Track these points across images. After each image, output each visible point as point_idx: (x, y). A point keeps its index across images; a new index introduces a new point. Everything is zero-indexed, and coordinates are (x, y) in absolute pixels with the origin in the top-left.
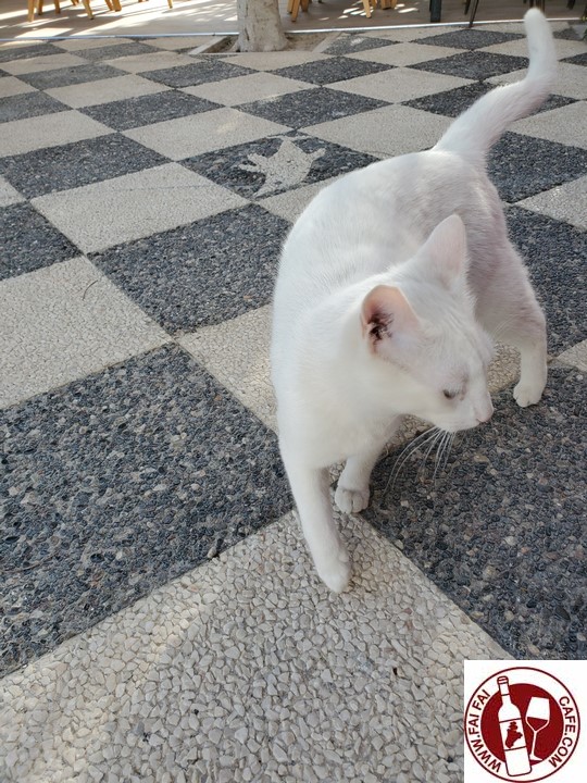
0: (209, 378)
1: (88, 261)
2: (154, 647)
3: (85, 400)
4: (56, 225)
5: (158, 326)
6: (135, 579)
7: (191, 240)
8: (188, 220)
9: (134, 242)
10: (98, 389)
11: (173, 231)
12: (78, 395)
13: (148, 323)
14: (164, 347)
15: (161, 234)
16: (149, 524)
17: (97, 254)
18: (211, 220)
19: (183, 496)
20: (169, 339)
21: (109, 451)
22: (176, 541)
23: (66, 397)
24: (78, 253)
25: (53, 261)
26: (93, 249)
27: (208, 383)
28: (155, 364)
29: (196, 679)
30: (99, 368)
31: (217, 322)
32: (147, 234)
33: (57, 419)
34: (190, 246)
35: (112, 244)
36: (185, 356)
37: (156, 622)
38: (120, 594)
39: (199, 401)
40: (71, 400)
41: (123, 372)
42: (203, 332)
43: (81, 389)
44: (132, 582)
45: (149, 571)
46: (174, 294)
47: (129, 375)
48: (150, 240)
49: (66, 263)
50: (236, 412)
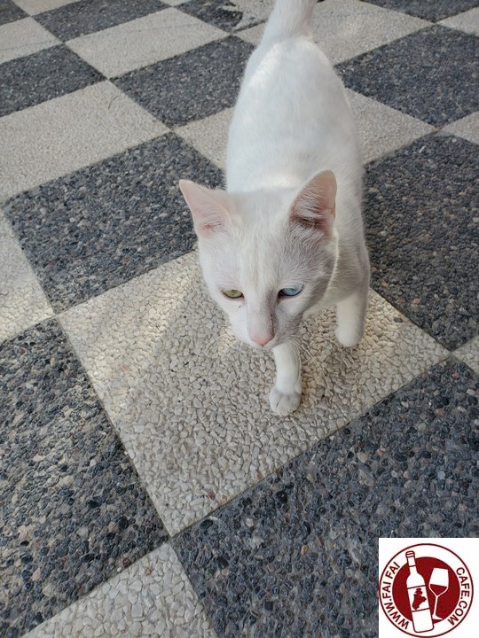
0: (195, 152)
1: (111, 84)
2: (161, 290)
3: (113, 169)
4: (85, 59)
5: (161, 122)
6: (149, 260)
7: (184, 65)
8: (183, 50)
9: (143, 69)
10: (122, 163)
11: (172, 59)
12: (110, 166)
13: (154, 121)
14: (165, 135)
15: (163, 62)
16: (157, 233)
17: (117, 78)
18: (200, 49)
19: (178, 219)
20: (168, 130)
21: (130, 197)
22: (174, 241)
23: (101, 168)
24: (102, 78)
25: (86, 85)
26: (114, 76)
27: (194, 156)
28: (159, 145)
29: (186, 304)
30: (122, 150)
31: (201, 117)
32: (153, 62)
33: (96, 181)
34: (184, 68)
35: (127, 71)
36: (179, 140)
37: (162, 279)
38: (141, 267)
39: (188, 166)
40: (104, 170)
41: (138, 152)
42: (191, 125)
43: (111, 163)
44: (147, 261)
45: (158, 256)
46: (172, 101)
47: (142, 153)
48: (155, 67)
49: (95, 85)
50: (212, 171)
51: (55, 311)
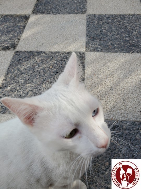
3: (121, 19)
19: (131, 42)
28: (139, 17)
30: (127, 14)
44: (115, 50)
47: (132, 17)
51: (86, 51)
